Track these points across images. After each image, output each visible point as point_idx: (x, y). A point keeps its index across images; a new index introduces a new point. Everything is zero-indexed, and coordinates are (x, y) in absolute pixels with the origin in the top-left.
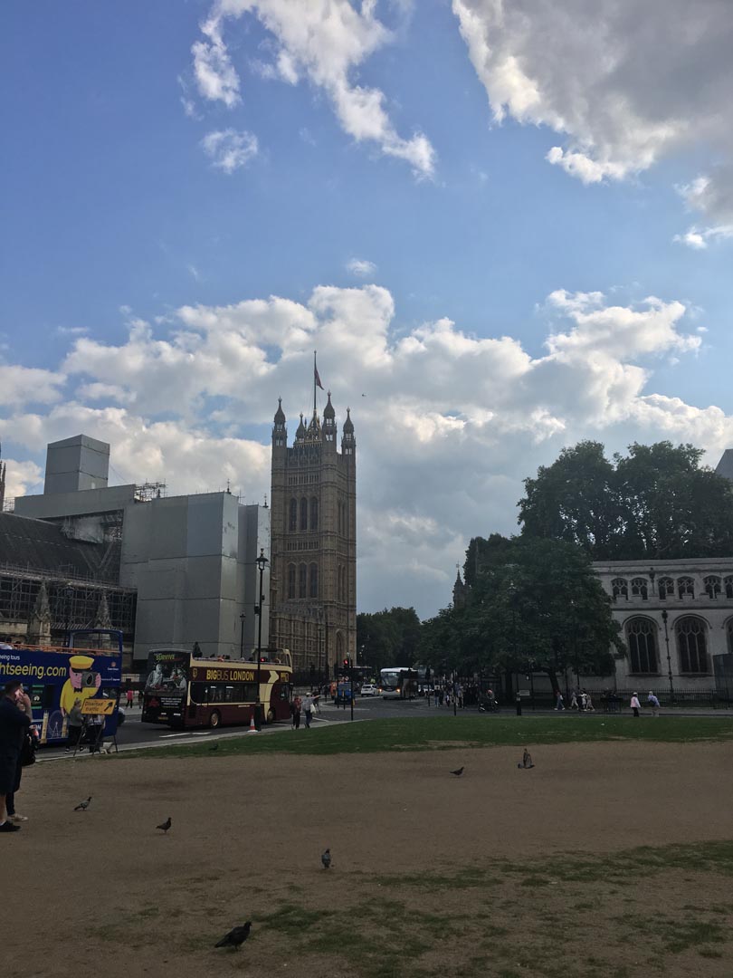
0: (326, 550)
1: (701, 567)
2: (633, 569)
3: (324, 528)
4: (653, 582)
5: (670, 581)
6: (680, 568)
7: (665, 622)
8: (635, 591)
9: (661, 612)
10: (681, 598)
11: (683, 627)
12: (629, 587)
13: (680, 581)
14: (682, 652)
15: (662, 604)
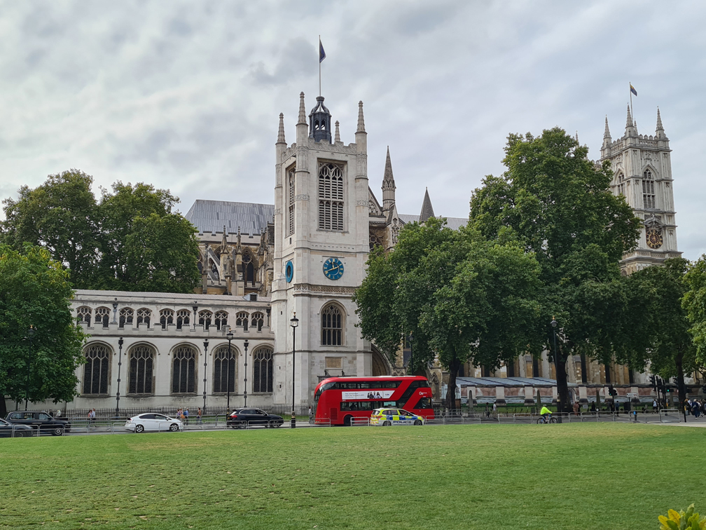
1: (159, 301)
2: (101, 299)
4: (115, 312)
5: (131, 311)
6: (142, 300)
7: (121, 348)
8: (98, 318)
9: (118, 339)
10: (138, 327)
11: (136, 353)
12: (93, 315)
13: (140, 311)
14: (132, 376)
15: (121, 332)
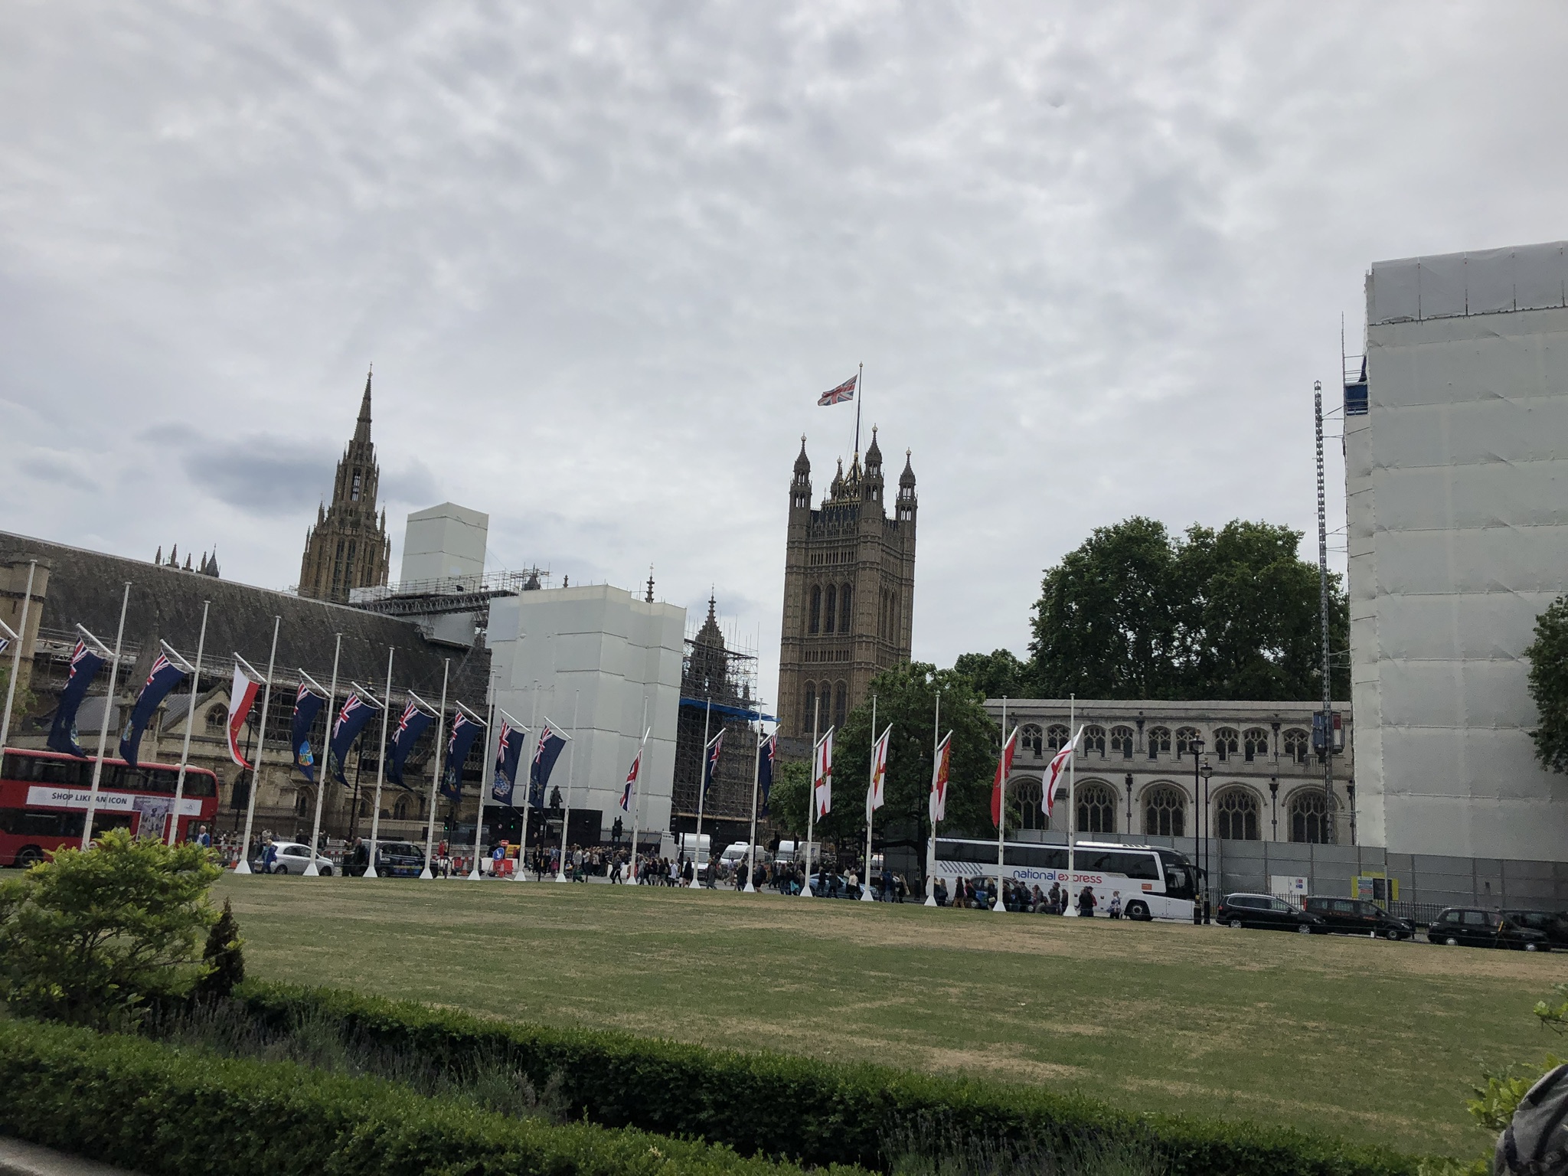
0: (860, 663)
1: (1210, 715)
2: (1119, 713)
3: (858, 630)
4: (1141, 732)
6: (1182, 714)
9: (1125, 775)
11: (1154, 799)
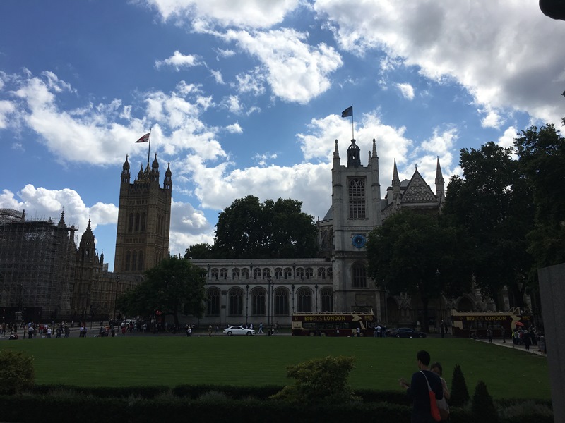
0: (149, 243)
1: (274, 264)
2: (244, 264)
3: (149, 231)
4: (251, 270)
5: (260, 270)
6: (265, 263)
7: (247, 290)
9: (246, 285)
11: (256, 293)
13: (264, 270)
